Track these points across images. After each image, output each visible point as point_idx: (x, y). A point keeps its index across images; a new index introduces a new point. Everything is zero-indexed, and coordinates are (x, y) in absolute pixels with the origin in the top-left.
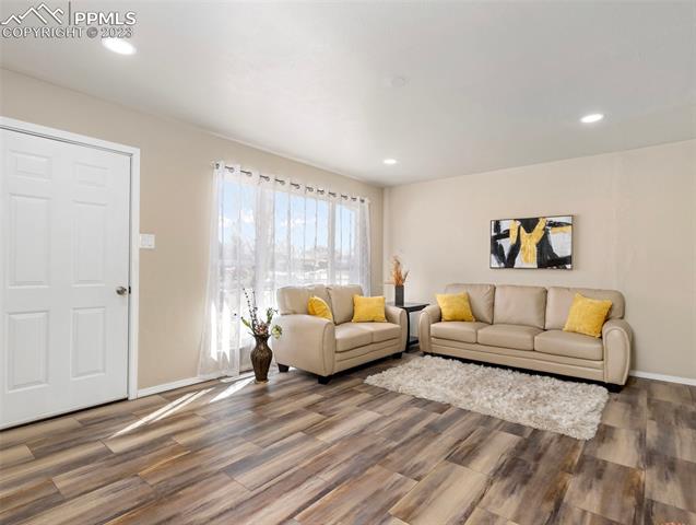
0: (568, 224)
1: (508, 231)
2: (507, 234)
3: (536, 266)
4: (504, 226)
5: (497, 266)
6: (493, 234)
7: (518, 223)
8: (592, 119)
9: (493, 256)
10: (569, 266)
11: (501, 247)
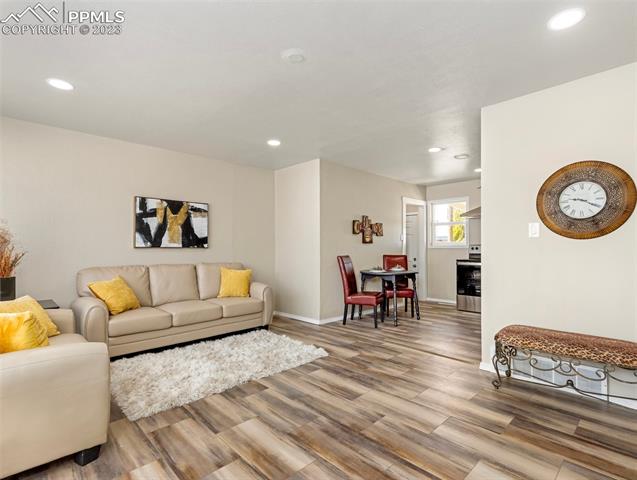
0: (205, 211)
1: (155, 210)
2: (153, 213)
3: (181, 246)
4: (151, 205)
5: (143, 245)
6: (138, 211)
7: (165, 204)
8: (274, 143)
9: (138, 235)
10: (205, 246)
11: (147, 225)
